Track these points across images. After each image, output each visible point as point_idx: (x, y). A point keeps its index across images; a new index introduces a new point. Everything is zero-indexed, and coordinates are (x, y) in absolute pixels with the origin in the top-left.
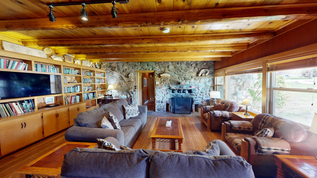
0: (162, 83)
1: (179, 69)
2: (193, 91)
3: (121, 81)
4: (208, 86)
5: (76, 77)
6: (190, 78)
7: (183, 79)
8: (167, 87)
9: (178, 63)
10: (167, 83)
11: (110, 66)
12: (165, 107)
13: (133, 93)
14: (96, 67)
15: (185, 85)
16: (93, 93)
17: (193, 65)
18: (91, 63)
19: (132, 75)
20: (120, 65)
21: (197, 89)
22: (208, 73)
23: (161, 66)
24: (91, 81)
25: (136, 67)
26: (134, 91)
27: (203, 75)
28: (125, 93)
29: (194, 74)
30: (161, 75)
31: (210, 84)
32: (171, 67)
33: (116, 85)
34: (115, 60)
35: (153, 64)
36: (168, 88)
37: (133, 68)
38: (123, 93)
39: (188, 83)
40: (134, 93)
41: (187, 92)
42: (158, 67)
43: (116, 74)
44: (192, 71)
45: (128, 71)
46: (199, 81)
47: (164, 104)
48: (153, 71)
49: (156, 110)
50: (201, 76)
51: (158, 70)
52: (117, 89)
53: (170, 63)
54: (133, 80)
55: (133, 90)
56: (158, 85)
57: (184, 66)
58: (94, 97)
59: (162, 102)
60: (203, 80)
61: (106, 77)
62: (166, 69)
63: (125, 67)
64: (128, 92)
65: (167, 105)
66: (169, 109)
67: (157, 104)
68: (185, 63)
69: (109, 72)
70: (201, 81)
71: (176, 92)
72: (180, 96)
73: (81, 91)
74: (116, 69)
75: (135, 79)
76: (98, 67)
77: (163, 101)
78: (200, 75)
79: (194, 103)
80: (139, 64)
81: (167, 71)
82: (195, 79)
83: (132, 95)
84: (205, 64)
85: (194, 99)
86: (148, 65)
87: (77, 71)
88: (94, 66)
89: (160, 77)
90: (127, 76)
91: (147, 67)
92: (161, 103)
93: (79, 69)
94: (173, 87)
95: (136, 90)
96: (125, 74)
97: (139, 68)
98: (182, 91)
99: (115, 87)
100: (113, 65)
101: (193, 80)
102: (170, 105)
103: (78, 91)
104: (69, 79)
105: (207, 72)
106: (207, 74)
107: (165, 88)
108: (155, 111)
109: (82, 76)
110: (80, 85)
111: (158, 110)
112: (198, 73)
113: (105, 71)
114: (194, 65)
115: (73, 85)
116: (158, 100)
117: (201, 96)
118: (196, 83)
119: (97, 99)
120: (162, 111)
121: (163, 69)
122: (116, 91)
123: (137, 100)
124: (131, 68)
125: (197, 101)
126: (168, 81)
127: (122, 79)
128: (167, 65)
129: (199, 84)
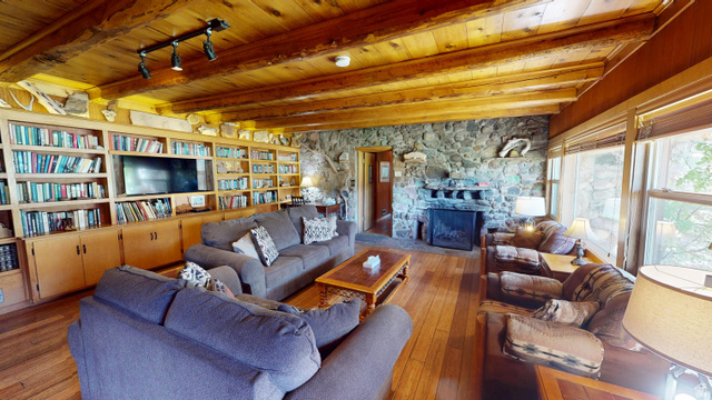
0: (408, 175)
1: (448, 142)
2: (484, 195)
3: (326, 170)
4: (528, 182)
5: (242, 163)
6: (478, 161)
7: (459, 164)
8: (419, 185)
9: (447, 127)
10: (419, 174)
11: (308, 140)
12: (415, 229)
13: (347, 196)
14: (282, 144)
15: (463, 179)
16: (273, 192)
17: (485, 130)
18: (271, 135)
19: (346, 157)
20: (325, 136)
21: (494, 190)
22: (528, 148)
23: (408, 135)
24: (269, 169)
25: (355, 140)
26: (351, 190)
27: (514, 153)
28: (333, 194)
29: (490, 152)
30: (406, 156)
31: (534, 178)
32: (431, 137)
33: (318, 177)
34: (316, 128)
35: (390, 131)
36: (422, 185)
37: (348, 143)
38: (329, 194)
39: (471, 173)
40: (350, 194)
41: (467, 196)
42: (401, 137)
43: (318, 156)
44: (484, 143)
45: (339, 148)
46: (501, 170)
47: (410, 222)
48: (390, 148)
49: (394, 235)
50: (508, 155)
51: (399, 143)
52: (319, 186)
53: (428, 128)
54: (348, 168)
55: (347, 190)
56: (398, 179)
57: (462, 133)
58: (273, 198)
59: (406, 217)
60: (513, 166)
61: (300, 162)
62: (419, 141)
63: (334, 141)
64: (338, 191)
65: (420, 224)
66: (423, 235)
67: (396, 222)
68: (465, 125)
69: (305, 151)
70: (509, 169)
71: (441, 197)
72: (449, 206)
73: (249, 187)
74: (318, 146)
75: (352, 165)
76: (285, 142)
77: (410, 215)
78: (503, 154)
79: (487, 225)
80: (361, 132)
81: (421, 147)
82: (491, 164)
83: (346, 199)
84: (520, 124)
85: (486, 214)
86: (378, 135)
87: (242, 152)
88: (277, 142)
89: (403, 160)
90: (337, 160)
91: (376, 138)
92: (404, 219)
93: (246, 148)
94: (434, 184)
95: (355, 188)
96: (333, 155)
97: (361, 141)
98: (454, 194)
99: (316, 182)
100: (313, 137)
101: (484, 168)
102: (427, 225)
103: (244, 188)
104: (229, 166)
105: (524, 147)
106: (524, 152)
107: (414, 185)
108: (391, 235)
109: (249, 160)
110: (248, 177)
111: (398, 233)
112: (500, 149)
113: (298, 151)
114: (490, 129)
115: (236, 176)
116: (399, 211)
117: (507, 209)
118: (495, 176)
119: (279, 203)
120: (407, 237)
121: (411, 142)
122: (317, 189)
123: (356, 209)
124: (345, 142)
125: (493, 222)
126: (421, 170)
127: (328, 166)
128: (420, 133)
129: (503, 178)
